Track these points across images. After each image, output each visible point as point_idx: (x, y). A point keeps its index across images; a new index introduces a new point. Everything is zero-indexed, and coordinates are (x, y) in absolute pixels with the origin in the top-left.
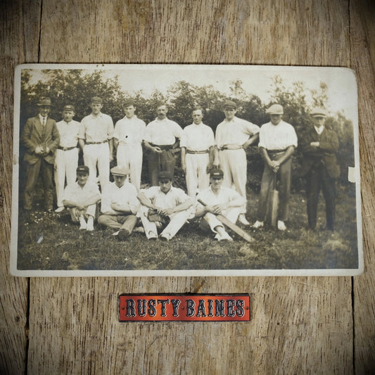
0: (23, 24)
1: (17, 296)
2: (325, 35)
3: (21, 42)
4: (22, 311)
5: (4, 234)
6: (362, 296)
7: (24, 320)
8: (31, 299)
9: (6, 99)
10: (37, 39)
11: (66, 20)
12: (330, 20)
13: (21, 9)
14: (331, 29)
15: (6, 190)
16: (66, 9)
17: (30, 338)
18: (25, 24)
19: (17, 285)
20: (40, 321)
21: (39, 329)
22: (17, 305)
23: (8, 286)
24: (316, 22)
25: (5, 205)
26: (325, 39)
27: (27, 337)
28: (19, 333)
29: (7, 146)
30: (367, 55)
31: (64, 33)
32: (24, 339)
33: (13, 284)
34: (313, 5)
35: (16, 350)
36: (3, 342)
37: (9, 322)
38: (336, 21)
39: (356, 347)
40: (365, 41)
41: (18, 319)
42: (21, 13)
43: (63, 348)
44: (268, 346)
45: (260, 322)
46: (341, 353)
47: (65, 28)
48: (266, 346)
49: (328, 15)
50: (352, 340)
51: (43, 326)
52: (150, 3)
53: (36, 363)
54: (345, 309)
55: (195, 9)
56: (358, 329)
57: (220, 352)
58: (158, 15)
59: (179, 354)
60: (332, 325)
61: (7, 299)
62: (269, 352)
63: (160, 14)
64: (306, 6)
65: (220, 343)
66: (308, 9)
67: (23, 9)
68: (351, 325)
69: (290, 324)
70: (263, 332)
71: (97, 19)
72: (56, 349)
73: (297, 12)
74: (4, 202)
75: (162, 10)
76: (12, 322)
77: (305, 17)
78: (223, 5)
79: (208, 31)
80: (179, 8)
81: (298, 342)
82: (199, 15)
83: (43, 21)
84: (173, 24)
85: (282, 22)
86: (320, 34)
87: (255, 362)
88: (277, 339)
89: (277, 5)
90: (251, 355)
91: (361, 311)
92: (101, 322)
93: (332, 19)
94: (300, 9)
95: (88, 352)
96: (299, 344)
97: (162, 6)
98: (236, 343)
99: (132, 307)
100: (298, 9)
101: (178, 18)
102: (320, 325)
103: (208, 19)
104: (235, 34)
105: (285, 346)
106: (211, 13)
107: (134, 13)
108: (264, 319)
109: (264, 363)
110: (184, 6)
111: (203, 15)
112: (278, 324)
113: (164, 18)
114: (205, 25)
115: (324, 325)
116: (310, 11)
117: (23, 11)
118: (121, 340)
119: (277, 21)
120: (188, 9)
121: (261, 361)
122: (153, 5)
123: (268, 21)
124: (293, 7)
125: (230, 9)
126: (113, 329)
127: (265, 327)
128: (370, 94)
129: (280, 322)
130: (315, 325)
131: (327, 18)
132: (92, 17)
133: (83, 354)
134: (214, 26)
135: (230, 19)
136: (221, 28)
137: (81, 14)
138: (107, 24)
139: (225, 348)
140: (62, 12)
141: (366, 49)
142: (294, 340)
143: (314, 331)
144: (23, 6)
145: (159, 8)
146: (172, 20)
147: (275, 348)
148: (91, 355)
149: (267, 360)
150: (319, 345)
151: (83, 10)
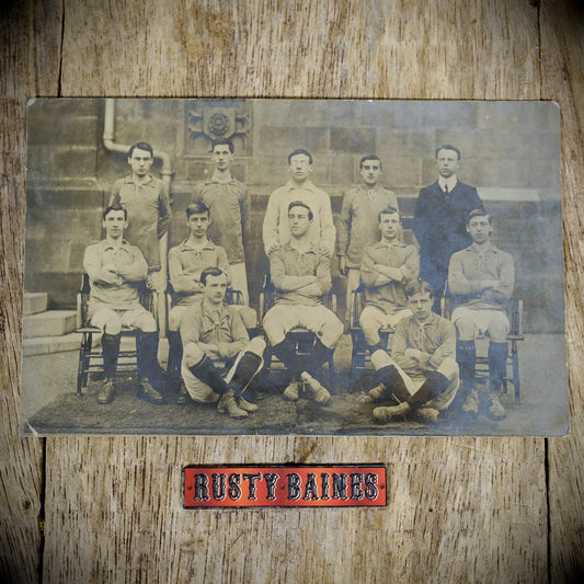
0: (35, 49)
1: (26, 469)
2: (502, 61)
3: (32, 77)
4: (33, 492)
5: (7, 374)
6: (560, 467)
7: (36, 506)
8: (48, 474)
9: (9, 165)
10: (57, 73)
11: (100, 42)
12: (509, 38)
13: (32, 27)
14: (511, 52)
15: (9, 305)
16: (101, 26)
17: (46, 534)
18: (38, 50)
19: (26, 453)
20: (61, 508)
21: (60, 520)
22: (26, 483)
23: (12, 454)
24: (488, 41)
25: (7, 329)
26: (502, 68)
27: (42, 532)
28: (28, 526)
29: (11, 238)
30: (567, 92)
31: (97, 64)
32: (36, 536)
33: (21, 451)
34: (482, 15)
35: (24, 551)
36: (5, 541)
37: (14, 509)
38: (519, 38)
39: (552, 545)
40: (565, 69)
41: (27, 505)
42: (32, 33)
43: (97, 549)
44: (416, 545)
45: (403, 507)
46: (529, 555)
47: (99, 55)
48: (412, 545)
49: (506, 31)
50: (545, 536)
51: (66, 516)
52: (230, 14)
53: (55, 573)
54: (534, 487)
55: (299, 24)
56: (555, 518)
57: (340, 554)
58: (243, 34)
59: (277, 558)
60: (515, 511)
61: (11, 473)
62: (417, 555)
63: (246, 32)
64: (473, 18)
65: (340, 541)
66: (475, 21)
67: (34, 26)
68: (545, 512)
69: (449, 510)
70: (407, 523)
71: (149, 41)
72: (87, 551)
73: (459, 25)
74: (6, 324)
75: (248, 26)
76: (18, 510)
77: (470, 33)
78: (343, 17)
79: (320, 58)
80: (275, 22)
81: (461, 538)
82: (305, 32)
83: (65, 45)
84: (266, 48)
85: (434, 42)
86: (494, 60)
87: (395, 569)
88: (428, 535)
89: (427, 16)
90: (389, 559)
91: (559, 489)
92: (156, 509)
93: (512, 36)
94: (462, 22)
95: (135, 556)
96: (462, 542)
97: (249, 19)
98: (366, 541)
99: (203, 486)
100: (459, 22)
101: (274, 38)
102: (495, 512)
103: (320, 38)
104: (362, 61)
105: (442, 545)
106: (324, 30)
107: (206, 31)
108: (409, 504)
109: (409, 571)
110: (282, 20)
111: (312, 32)
112: (431, 510)
113: (252, 38)
114: (315, 49)
115: (502, 512)
116: (478, 23)
117: (35, 30)
118: (187, 537)
119: (427, 41)
120: (289, 23)
121: (405, 567)
122: (235, 18)
123: (413, 40)
124: (451, 18)
125: (354, 23)
126: (175, 520)
127: (411, 515)
128: (573, 152)
129: (433, 507)
130: (487, 512)
131: (505, 35)
132: (141, 38)
133: (129, 558)
134: (330, 50)
135: (353, 39)
136: (340, 53)
137: (124, 33)
138: (164, 49)
139: (348, 548)
140: (95, 30)
141: (565, 82)
142: (456, 535)
143: (487, 520)
144: (34, 22)
145: (245, 23)
146: (264, 41)
147: (425, 548)
148: (141, 560)
149: (414, 567)
150: (494, 543)
151: (126, 26)
